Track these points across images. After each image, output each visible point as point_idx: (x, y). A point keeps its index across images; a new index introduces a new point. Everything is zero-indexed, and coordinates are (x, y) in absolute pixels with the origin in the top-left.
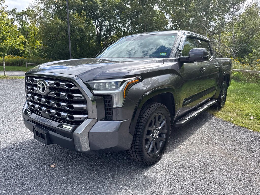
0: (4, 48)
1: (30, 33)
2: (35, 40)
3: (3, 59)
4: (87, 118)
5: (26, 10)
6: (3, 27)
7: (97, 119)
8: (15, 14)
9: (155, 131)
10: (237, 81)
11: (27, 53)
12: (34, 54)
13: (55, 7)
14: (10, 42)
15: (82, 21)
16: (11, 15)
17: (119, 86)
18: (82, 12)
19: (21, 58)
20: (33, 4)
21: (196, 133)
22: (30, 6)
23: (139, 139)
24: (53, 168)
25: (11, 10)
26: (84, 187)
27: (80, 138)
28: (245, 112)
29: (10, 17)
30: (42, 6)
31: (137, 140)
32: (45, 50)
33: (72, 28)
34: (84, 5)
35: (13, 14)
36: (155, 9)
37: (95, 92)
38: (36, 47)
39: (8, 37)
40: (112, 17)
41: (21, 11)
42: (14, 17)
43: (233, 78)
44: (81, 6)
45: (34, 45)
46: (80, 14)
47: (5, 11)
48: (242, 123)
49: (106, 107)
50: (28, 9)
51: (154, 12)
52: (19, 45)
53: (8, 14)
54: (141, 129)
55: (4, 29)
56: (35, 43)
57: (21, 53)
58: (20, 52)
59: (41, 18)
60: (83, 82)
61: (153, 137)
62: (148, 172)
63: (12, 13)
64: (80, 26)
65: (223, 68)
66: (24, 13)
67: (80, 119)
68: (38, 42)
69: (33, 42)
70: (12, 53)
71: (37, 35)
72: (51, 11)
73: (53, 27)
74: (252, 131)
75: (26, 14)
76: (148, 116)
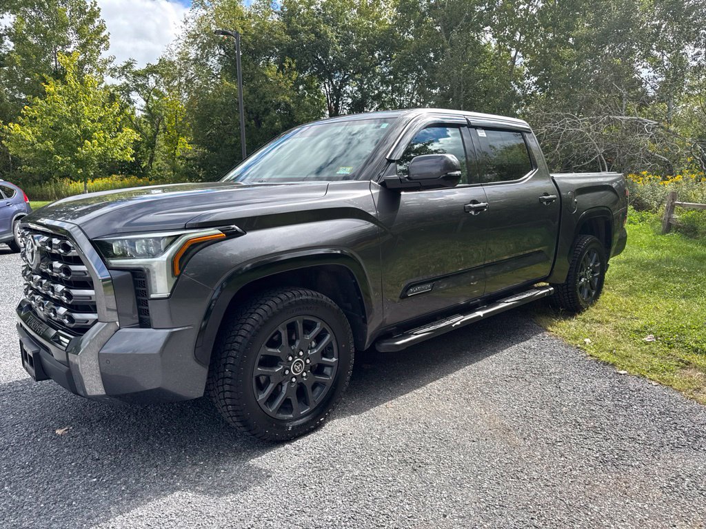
0: (87, 158)
1: (166, 119)
2: (178, 135)
3: (85, 186)
4: (96, 321)
5: (156, 63)
6: (85, 108)
7: (118, 323)
8: (133, 73)
9: (293, 359)
10: (691, 237)
11: (157, 169)
12: (174, 172)
13: (222, 52)
14: (100, 145)
15: (286, 84)
16: (124, 77)
17: (162, 248)
18: (287, 60)
19: (141, 180)
20: (173, 48)
21: (459, 374)
22: (167, 54)
23: (230, 375)
24: (58, 436)
25: (124, 64)
26: (95, 480)
27: (80, 366)
28: (638, 324)
29: (120, 82)
30: (193, 52)
31: (227, 377)
32: (200, 161)
33: (263, 103)
34: (294, 42)
35: (128, 74)
36: (483, 41)
37: (114, 262)
38: (179, 153)
39: (95, 131)
40: (364, 70)
41: (144, 67)
42: (128, 82)
43: (680, 227)
44: (286, 45)
45: (176, 148)
46: (281, 68)
47: (108, 67)
48: (611, 351)
49: (139, 298)
50: (161, 60)
51: (480, 50)
52: (122, 150)
53: (117, 74)
54: (238, 351)
55: (86, 113)
56: (177, 144)
57: (143, 170)
58: (141, 167)
59: (189, 81)
60: (89, 240)
61: (287, 372)
62: (264, 457)
63: (125, 73)
64: (280, 98)
65: (576, 202)
66: (151, 70)
67: (87, 322)
68: (184, 140)
69: (172, 142)
70: (122, 170)
71: (180, 123)
72: (213, 62)
73: (215, 103)
74: (624, 374)
75: (156, 73)
76: (261, 321)
